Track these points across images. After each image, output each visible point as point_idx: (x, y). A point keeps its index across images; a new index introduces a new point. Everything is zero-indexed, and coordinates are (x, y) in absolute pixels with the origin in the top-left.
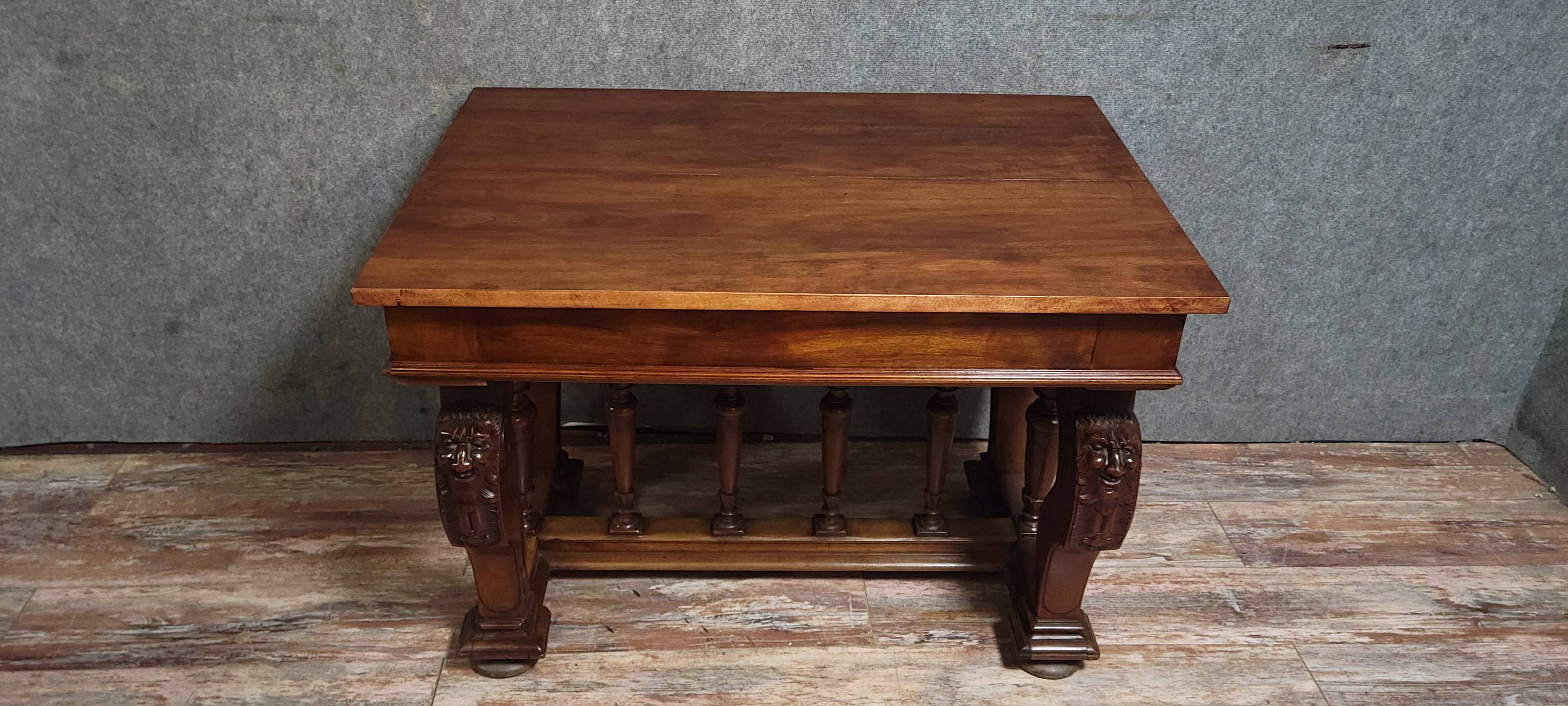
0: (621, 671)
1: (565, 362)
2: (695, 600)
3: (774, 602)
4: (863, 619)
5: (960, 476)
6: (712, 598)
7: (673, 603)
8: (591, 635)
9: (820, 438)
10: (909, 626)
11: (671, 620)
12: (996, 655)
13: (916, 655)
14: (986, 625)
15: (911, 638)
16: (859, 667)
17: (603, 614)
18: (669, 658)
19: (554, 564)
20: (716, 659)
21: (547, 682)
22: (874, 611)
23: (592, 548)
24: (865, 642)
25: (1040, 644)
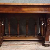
1: (4, 11)
10: (34, 44)
11: (13, 44)
17: (7, 43)
20: (17, 46)
24: (30, 45)
25: (46, 43)
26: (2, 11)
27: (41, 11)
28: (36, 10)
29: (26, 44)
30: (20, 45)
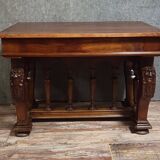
2: (64, 125)
4: (100, 127)
6: (68, 124)
7: (59, 125)
10: (110, 128)
12: (130, 131)
21: (32, 137)
22: (103, 126)
24: (101, 130)
25: (139, 126)
26: (31, 52)
27: (128, 50)
28: (115, 50)
29: (91, 127)
30: (76, 130)
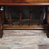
0: (10, 38)
2: (18, 32)
3: (25, 32)
4: (34, 34)
5: (42, 21)
6: (19, 32)
7: (16, 32)
8: (8, 35)
9: (29, 18)
10: (38, 34)
11: (15, 34)
12: (47, 37)
13: (39, 37)
14: (46, 34)
15: (38, 35)
16: (33, 38)
17: (9, 33)
18: (15, 37)
19: (4, 28)
20: (20, 37)
21: (3, 39)
22: (35, 33)
23: (8, 27)
24: (34, 36)
